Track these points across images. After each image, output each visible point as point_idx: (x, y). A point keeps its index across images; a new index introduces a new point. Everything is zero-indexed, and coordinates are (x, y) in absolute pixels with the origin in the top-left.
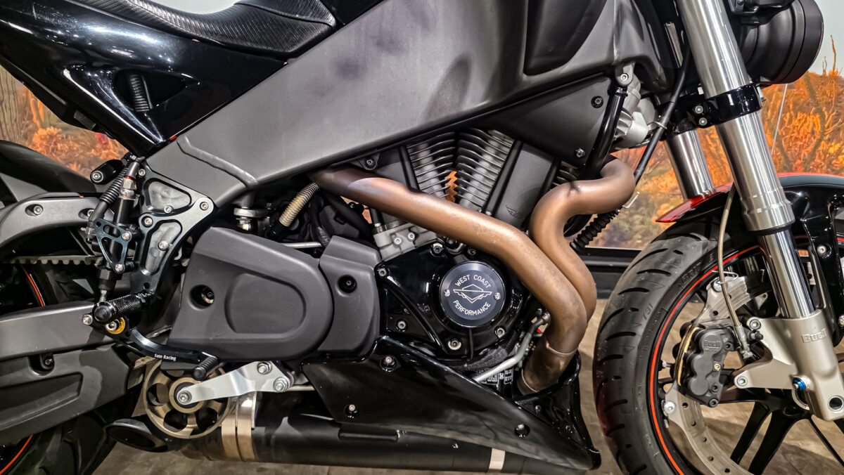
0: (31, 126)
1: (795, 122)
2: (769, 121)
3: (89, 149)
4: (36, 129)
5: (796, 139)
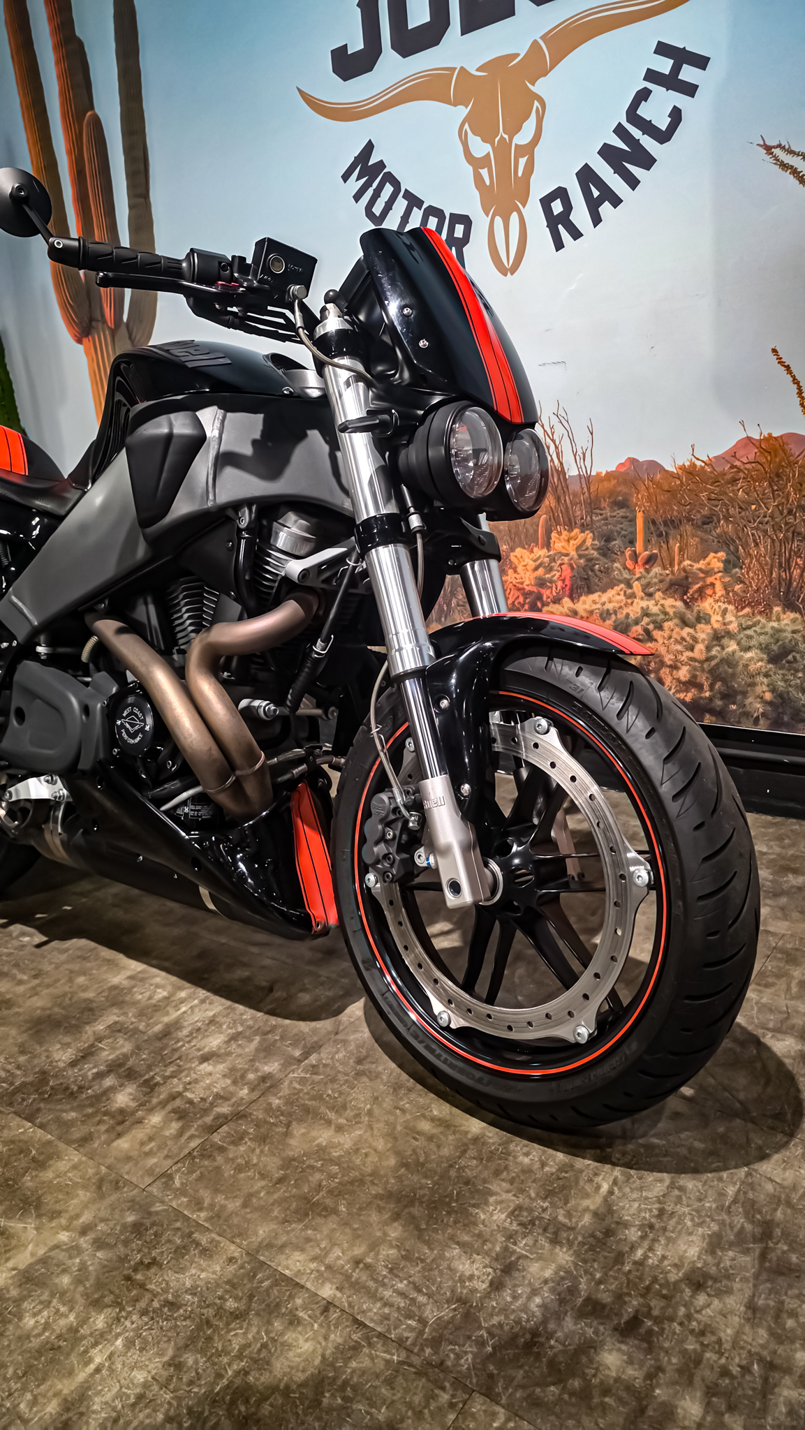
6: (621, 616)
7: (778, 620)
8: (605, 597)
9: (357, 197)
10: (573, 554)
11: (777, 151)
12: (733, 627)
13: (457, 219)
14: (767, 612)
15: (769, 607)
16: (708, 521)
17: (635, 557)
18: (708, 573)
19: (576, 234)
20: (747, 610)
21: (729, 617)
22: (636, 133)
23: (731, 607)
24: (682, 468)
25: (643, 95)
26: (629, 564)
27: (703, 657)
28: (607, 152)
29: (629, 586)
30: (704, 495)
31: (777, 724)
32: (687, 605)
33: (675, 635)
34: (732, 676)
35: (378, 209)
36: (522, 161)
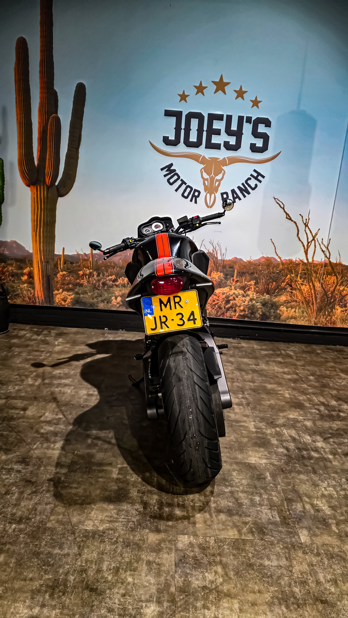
0: (57, 271)
1: (327, 279)
2: (318, 278)
3: (77, 280)
4: (59, 272)
5: (328, 284)
6: (228, 294)
7: (265, 296)
8: (224, 289)
9: (165, 176)
10: (217, 278)
11: (276, 200)
12: (255, 298)
13: (196, 190)
14: (263, 295)
15: (264, 293)
16: (252, 273)
17: (233, 280)
18: (251, 285)
20: (259, 294)
21: (254, 295)
22: (247, 186)
23: (255, 293)
24: (248, 261)
25: (249, 179)
26: (232, 282)
27: (247, 304)
28: (239, 188)
29: (231, 287)
30: (252, 268)
31: (262, 320)
32: (245, 292)
33: (241, 299)
34: (253, 309)
35: (171, 181)
36: (217, 183)
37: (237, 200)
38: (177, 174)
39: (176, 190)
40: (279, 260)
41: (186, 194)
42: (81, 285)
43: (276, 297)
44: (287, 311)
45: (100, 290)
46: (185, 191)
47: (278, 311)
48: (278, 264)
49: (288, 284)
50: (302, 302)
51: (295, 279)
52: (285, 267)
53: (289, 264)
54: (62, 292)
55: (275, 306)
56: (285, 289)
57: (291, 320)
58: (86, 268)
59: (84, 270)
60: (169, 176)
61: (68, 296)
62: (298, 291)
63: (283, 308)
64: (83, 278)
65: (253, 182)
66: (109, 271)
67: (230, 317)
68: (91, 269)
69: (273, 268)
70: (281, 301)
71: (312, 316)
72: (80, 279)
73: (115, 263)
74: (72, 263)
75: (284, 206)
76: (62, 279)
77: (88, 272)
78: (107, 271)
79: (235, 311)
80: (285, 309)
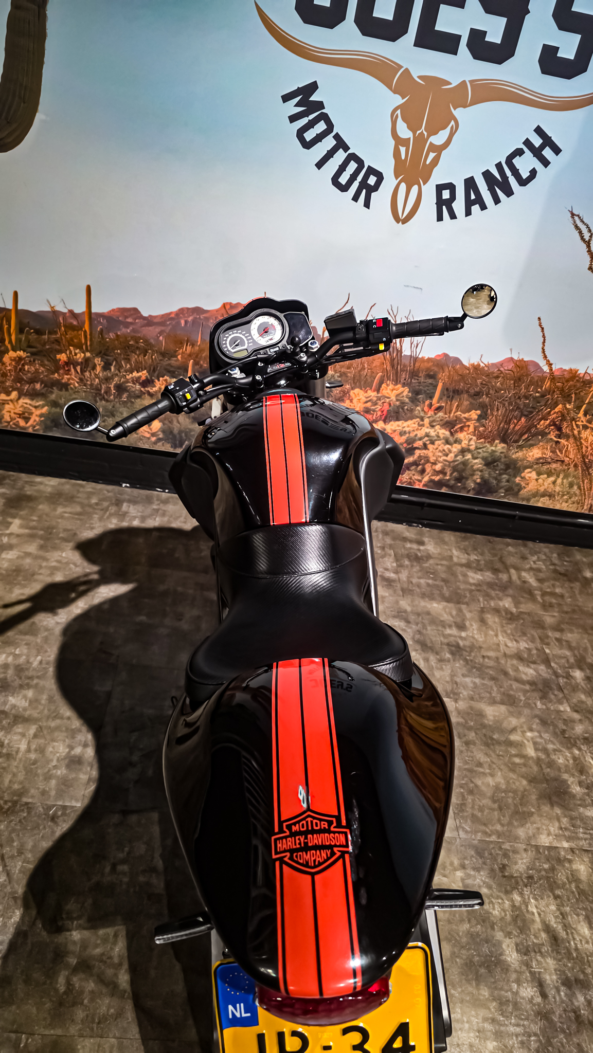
3: (53, 373)
4: (7, 351)
6: (412, 435)
7: (496, 446)
8: (406, 424)
9: (293, 118)
10: (394, 398)
11: (576, 218)
12: (472, 448)
13: (371, 171)
15: (493, 440)
16: (478, 394)
17: (430, 405)
18: (468, 420)
19: (453, 216)
20: (482, 440)
21: (472, 442)
22: (508, 173)
23: (474, 438)
24: (473, 365)
25: (519, 152)
26: (426, 408)
27: (451, 460)
28: (487, 175)
29: (422, 420)
30: (479, 381)
31: (478, 493)
32: (452, 434)
33: (440, 448)
34: (464, 470)
35: (309, 136)
36: (432, 155)
37: (475, 208)
38: (325, 118)
39: (320, 165)
40: (546, 369)
41: (343, 180)
42: (65, 386)
43: (521, 450)
44: (537, 480)
45: (111, 401)
46: (342, 168)
47: (518, 480)
48: (543, 379)
49: (554, 424)
50: (576, 466)
51: (572, 414)
52: (558, 388)
53: (567, 381)
54: (19, 398)
55: (513, 468)
56: (544, 434)
57: (542, 499)
58: (76, 347)
59: (71, 352)
60: (304, 121)
61: (34, 410)
62: (572, 440)
63: (530, 474)
64: (69, 370)
65: (525, 164)
66: (133, 360)
67: (410, 483)
68: (87, 350)
69: (527, 387)
70: (530, 459)
71: (589, 494)
72: (61, 371)
73: (146, 341)
74: (39, 332)
75: (591, 237)
76: (15, 367)
77: (80, 356)
78: (128, 360)
79: (423, 471)
80: (534, 475)
